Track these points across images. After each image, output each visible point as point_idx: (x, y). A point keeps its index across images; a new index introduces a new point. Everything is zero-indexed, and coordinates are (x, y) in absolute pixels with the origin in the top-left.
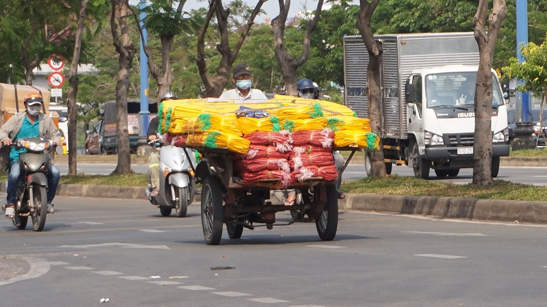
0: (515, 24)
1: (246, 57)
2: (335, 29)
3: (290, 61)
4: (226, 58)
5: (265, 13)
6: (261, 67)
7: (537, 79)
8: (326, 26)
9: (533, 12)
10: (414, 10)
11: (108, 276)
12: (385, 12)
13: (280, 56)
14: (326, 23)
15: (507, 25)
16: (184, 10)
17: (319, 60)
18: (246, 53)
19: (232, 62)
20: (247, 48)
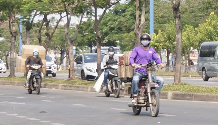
0: (149, 28)
1: (57, 37)
2: (88, 28)
3: (70, 39)
4: (48, 37)
5: (63, 21)
6: (62, 40)
7: (156, 47)
8: (85, 27)
9: (156, 24)
10: (115, 21)
11: (2, 114)
12: (106, 23)
13: (67, 37)
14: (85, 26)
15: (146, 28)
16: (34, 20)
17: (82, 38)
18: (57, 35)
19: (50, 39)
20: (57, 34)
